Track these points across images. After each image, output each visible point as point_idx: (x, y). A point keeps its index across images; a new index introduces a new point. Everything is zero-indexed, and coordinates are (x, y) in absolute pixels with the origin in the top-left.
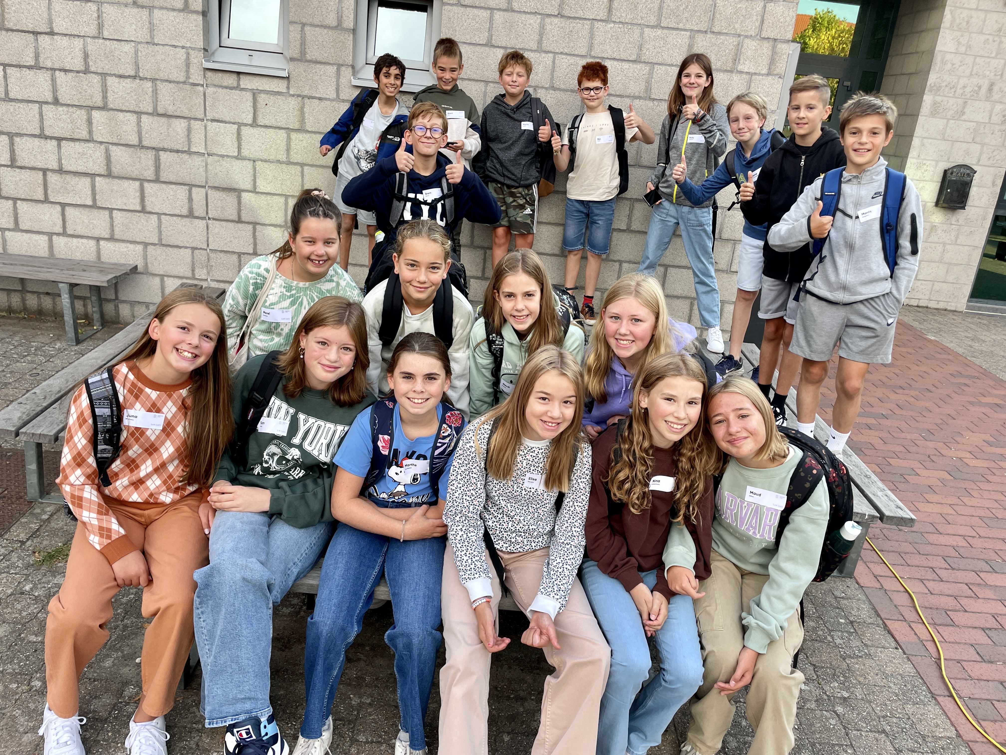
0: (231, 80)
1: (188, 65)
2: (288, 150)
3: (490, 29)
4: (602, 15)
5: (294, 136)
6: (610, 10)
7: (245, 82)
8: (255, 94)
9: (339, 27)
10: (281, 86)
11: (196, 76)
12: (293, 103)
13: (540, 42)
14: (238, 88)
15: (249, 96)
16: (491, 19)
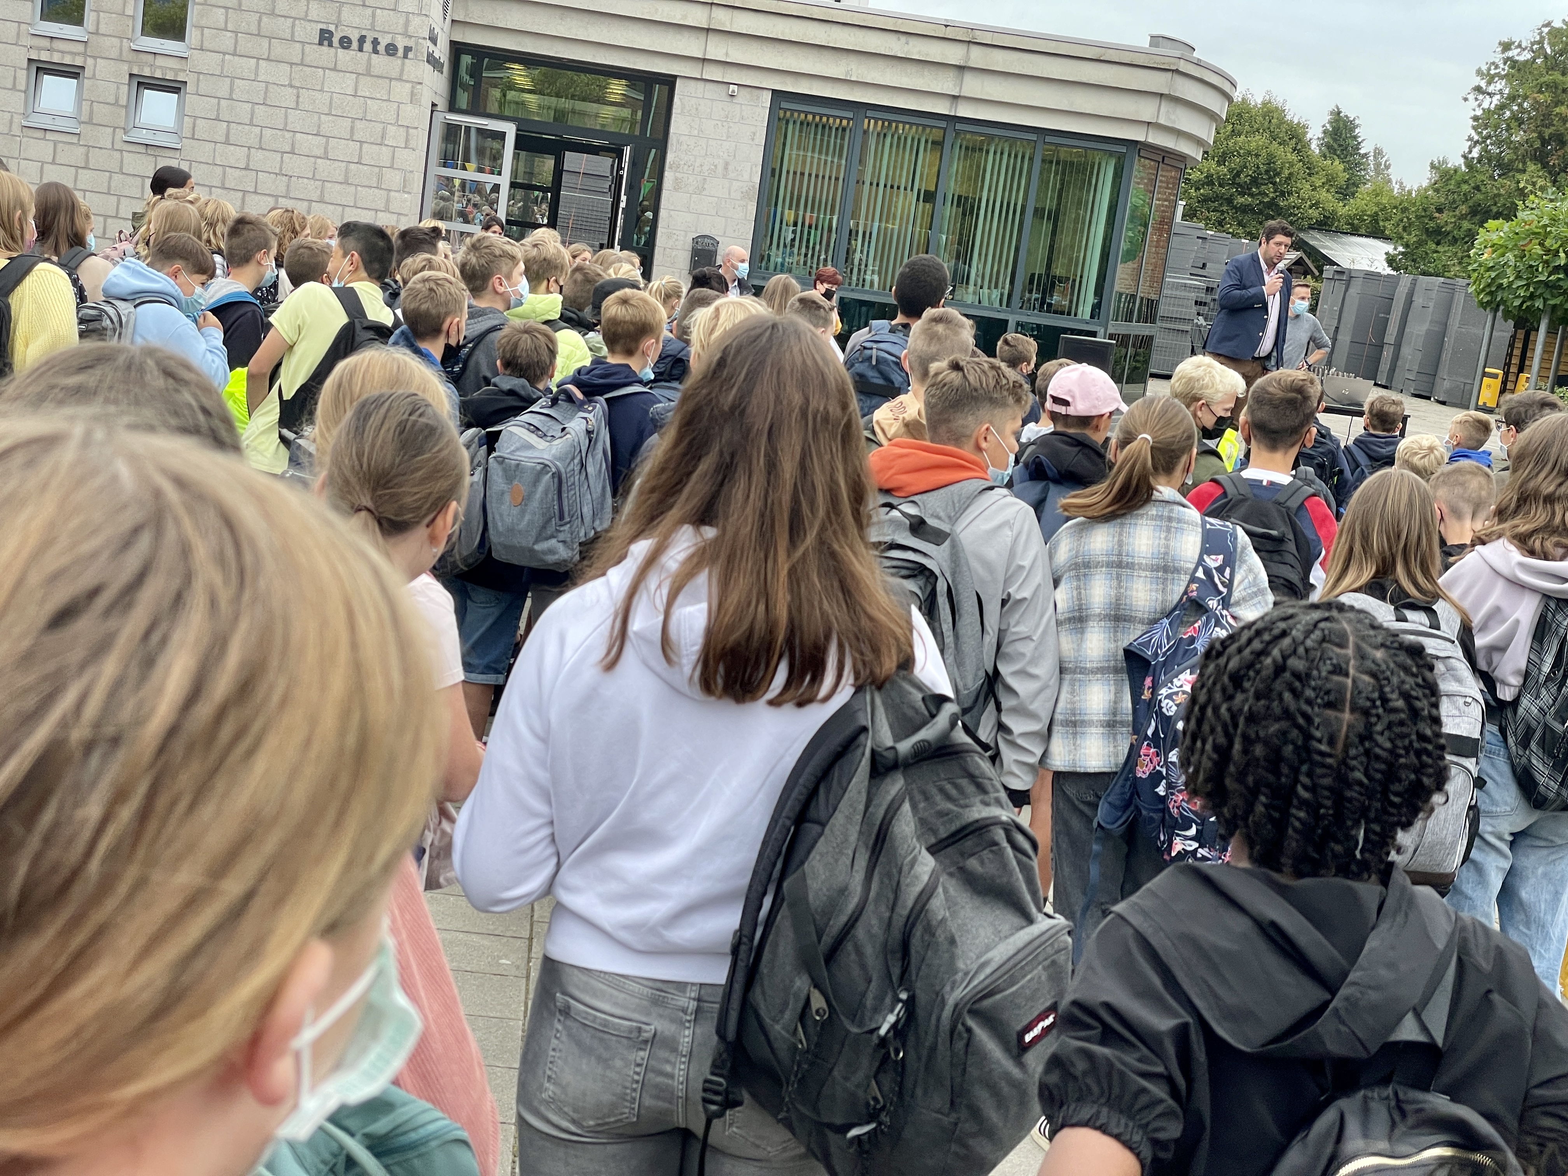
0: (40, 134)
1: (11, 122)
2: (75, 181)
3: (218, 110)
4: (293, 105)
5: (80, 171)
6: (297, 103)
7: (49, 136)
8: (55, 143)
9: (116, 104)
10: (75, 139)
11: (16, 130)
12: (82, 150)
13: (252, 119)
14: (44, 139)
15: (51, 144)
16: (219, 104)
